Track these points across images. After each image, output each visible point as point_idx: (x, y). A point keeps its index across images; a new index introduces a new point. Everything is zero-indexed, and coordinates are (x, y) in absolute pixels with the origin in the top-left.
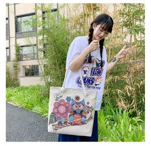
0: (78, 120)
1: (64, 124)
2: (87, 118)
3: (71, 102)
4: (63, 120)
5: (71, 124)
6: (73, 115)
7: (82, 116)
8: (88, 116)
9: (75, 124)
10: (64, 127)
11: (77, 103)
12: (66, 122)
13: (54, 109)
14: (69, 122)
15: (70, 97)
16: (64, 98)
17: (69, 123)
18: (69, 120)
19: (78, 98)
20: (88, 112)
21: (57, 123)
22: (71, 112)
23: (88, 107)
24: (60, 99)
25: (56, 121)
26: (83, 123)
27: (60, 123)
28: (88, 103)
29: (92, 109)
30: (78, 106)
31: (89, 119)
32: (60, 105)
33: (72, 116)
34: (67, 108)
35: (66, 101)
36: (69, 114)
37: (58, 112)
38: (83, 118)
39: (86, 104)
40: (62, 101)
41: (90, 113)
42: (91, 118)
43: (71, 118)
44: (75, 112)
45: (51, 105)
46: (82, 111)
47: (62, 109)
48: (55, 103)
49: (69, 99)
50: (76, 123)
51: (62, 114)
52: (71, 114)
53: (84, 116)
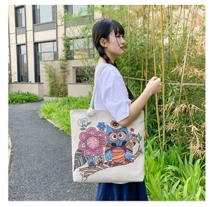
0: (119, 157)
1: (99, 165)
2: (134, 152)
4: (96, 159)
5: (110, 164)
6: (112, 149)
7: (125, 150)
8: (135, 149)
10: (99, 170)
13: (80, 143)
14: (105, 161)
15: (104, 123)
16: (94, 124)
17: (106, 163)
20: (135, 144)
21: (86, 165)
22: (107, 146)
23: (134, 135)
24: (88, 127)
25: (85, 162)
26: (128, 161)
27: (92, 165)
28: (132, 130)
29: (141, 138)
30: (117, 135)
31: (137, 154)
32: (88, 136)
33: (110, 152)
34: (100, 139)
35: (98, 129)
36: (104, 149)
37: (87, 148)
40: (92, 129)
41: (137, 144)
42: (140, 152)
43: (108, 154)
44: (114, 145)
45: (75, 137)
46: (124, 143)
47: (93, 143)
48: (82, 134)
49: (101, 125)
50: (116, 162)
51: (93, 151)
52: (108, 148)
53: (129, 150)
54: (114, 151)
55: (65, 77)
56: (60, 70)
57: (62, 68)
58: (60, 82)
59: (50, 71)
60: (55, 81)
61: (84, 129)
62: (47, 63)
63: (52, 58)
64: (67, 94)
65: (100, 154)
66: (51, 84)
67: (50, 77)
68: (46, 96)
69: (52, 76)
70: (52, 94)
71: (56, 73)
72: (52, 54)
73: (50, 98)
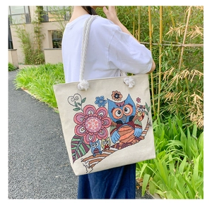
0: (128, 135)
1: (105, 150)
2: (144, 127)
3: (107, 106)
4: (101, 145)
5: (118, 147)
6: (117, 128)
7: (134, 126)
8: (144, 123)
9: (125, 145)
10: (106, 156)
11: (120, 105)
12: (107, 147)
13: (77, 128)
14: (112, 144)
15: (103, 97)
16: (91, 101)
17: (113, 147)
18: (112, 140)
19: (117, 95)
20: (143, 117)
21: (90, 153)
22: (112, 125)
23: (141, 107)
24: (84, 105)
25: (87, 150)
26: (138, 139)
27: (96, 152)
28: (138, 100)
29: (148, 109)
30: (122, 110)
31: (147, 128)
32: (86, 117)
33: (116, 132)
34: (102, 118)
35: (97, 107)
36: (109, 129)
37: (87, 132)
38: (137, 130)
39: (136, 102)
40: (89, 107)
41: (146, 117)
42: (149, 124)
44: (119, 123)
46: (131, 118)
47: (93, 124)
48: (76, 116)
49: (100, 101)
50: (125, 142)
51: (96, 134)
52: (113, 128)
53: (137, 125)
54: (121, 129)
55: (40, 43)
56: (34, 35)
57: (36, 32)
58: (35, 48)
59: (24, 36)
60: (30, 47)
61: (79, 109)
62: (18, 26)
63: (24, 21)
64: (44, 61)
65: (104, 137)
66: (26, 50)
67: (24, 42)
68: (21, 63)
69: (26, 41)
70: (28, 61)
71: (30, 38)
72: (24, 16)
73: (26, 66)
